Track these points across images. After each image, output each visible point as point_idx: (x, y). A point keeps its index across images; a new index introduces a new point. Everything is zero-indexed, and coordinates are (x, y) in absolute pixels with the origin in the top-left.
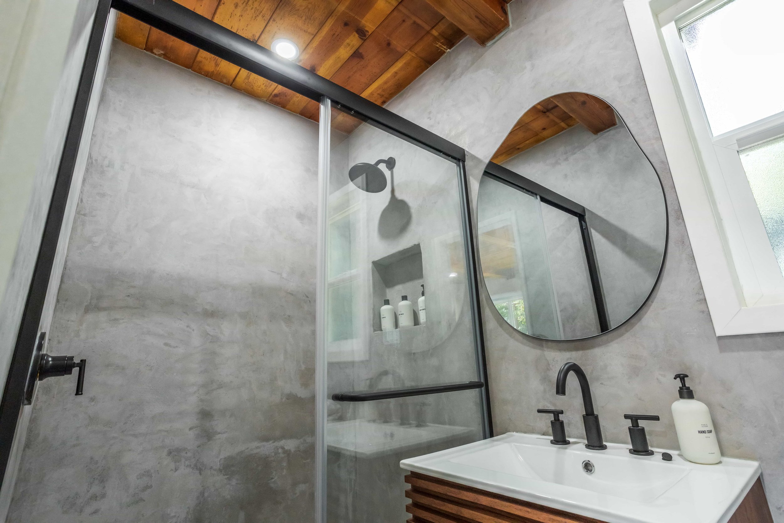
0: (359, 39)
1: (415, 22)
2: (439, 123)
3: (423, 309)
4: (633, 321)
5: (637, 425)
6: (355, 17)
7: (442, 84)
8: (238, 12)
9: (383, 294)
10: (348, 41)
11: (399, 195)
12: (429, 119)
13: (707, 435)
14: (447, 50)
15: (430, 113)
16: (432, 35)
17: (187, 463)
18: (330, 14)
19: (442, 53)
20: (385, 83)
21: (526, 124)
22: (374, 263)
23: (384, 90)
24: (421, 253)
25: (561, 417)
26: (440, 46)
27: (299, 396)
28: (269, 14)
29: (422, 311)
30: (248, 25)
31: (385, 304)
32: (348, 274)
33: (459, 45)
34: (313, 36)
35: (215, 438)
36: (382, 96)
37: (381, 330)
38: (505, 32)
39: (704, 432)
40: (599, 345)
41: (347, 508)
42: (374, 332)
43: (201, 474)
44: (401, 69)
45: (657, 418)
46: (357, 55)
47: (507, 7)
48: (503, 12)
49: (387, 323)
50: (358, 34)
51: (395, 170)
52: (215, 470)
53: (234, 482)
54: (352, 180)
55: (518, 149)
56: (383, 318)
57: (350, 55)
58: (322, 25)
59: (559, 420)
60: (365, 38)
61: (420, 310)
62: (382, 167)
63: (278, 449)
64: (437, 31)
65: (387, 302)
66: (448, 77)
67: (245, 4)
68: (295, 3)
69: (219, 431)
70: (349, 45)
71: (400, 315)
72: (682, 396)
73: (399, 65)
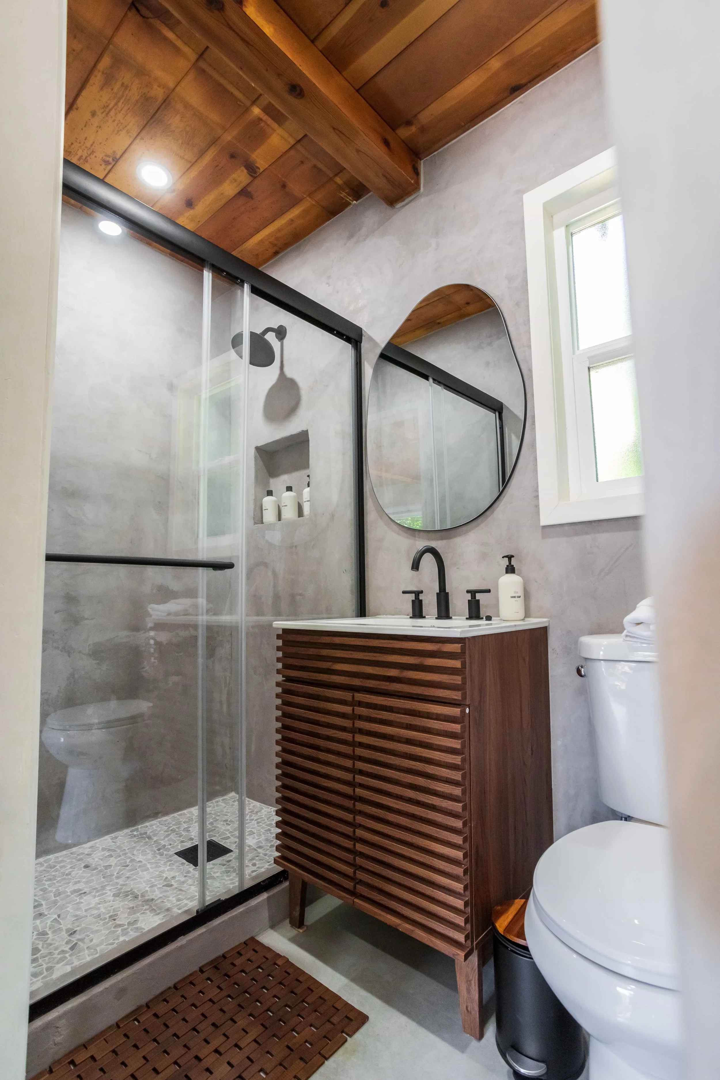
0: (248, 175)
1: (315, 166)
2: (338, 292)
3: (308, 501)
4: (488, 513)
5: (475, 598)
6: (244, 149)
7: (345, 244)
8: (96, 122)
9: (268, 483)
10: (234, 176)
11: (289, 373)
12: (328, 285)
13: (516, 599)
14: (353, 201)
15: (329, 277)
16: (336, 183)
17: (55, 645)
18: (214, 142)
19: (348, 204)
20: (279, 230)
21: (447, 295)
22: (258, 449)
23: (277, 239)
24: (309, 441)
25: (421, 597)
26: (345, 196)
27: (171, 588)
28: (136, 130)
29: (306, 503)
30: (107, 139)
31: (268, 495)
32: (227, 459)
33: (367, 198)
34: (191, 164)
35: (82, 623)
36: (276, 245)
37: (262, 523)
38: (416, 195)
39: (514, 597)
40: (460, 535)
41: (221, 702)
42: (254, 524)
43: (69, 657)
44: (298, 217)
45: (489, 591)
46: (244, 193)
47: (420, 164)
48: (414, 171)
49: (269, 516)
50: (247, 169)
51: (285, 341)
52: (84, 654)
53: (104, 667)
54: (233, 348)
55: (439, 323)
56: (265, 510)
57: (238, 191)
58: (202, 153)
59: (419, 599)
60: (256, 176)
61: (305, 502)
62: (271, 337)
63: (149, 640)
64: (342, 180)
65: (270, 493)
66: (351, 236)
67: (104, 114)
68: (169, 122)
69: (86, 617)
70: (235, 180)
71: (283, 506)
72: (507, 572)
73: (295, 212)
